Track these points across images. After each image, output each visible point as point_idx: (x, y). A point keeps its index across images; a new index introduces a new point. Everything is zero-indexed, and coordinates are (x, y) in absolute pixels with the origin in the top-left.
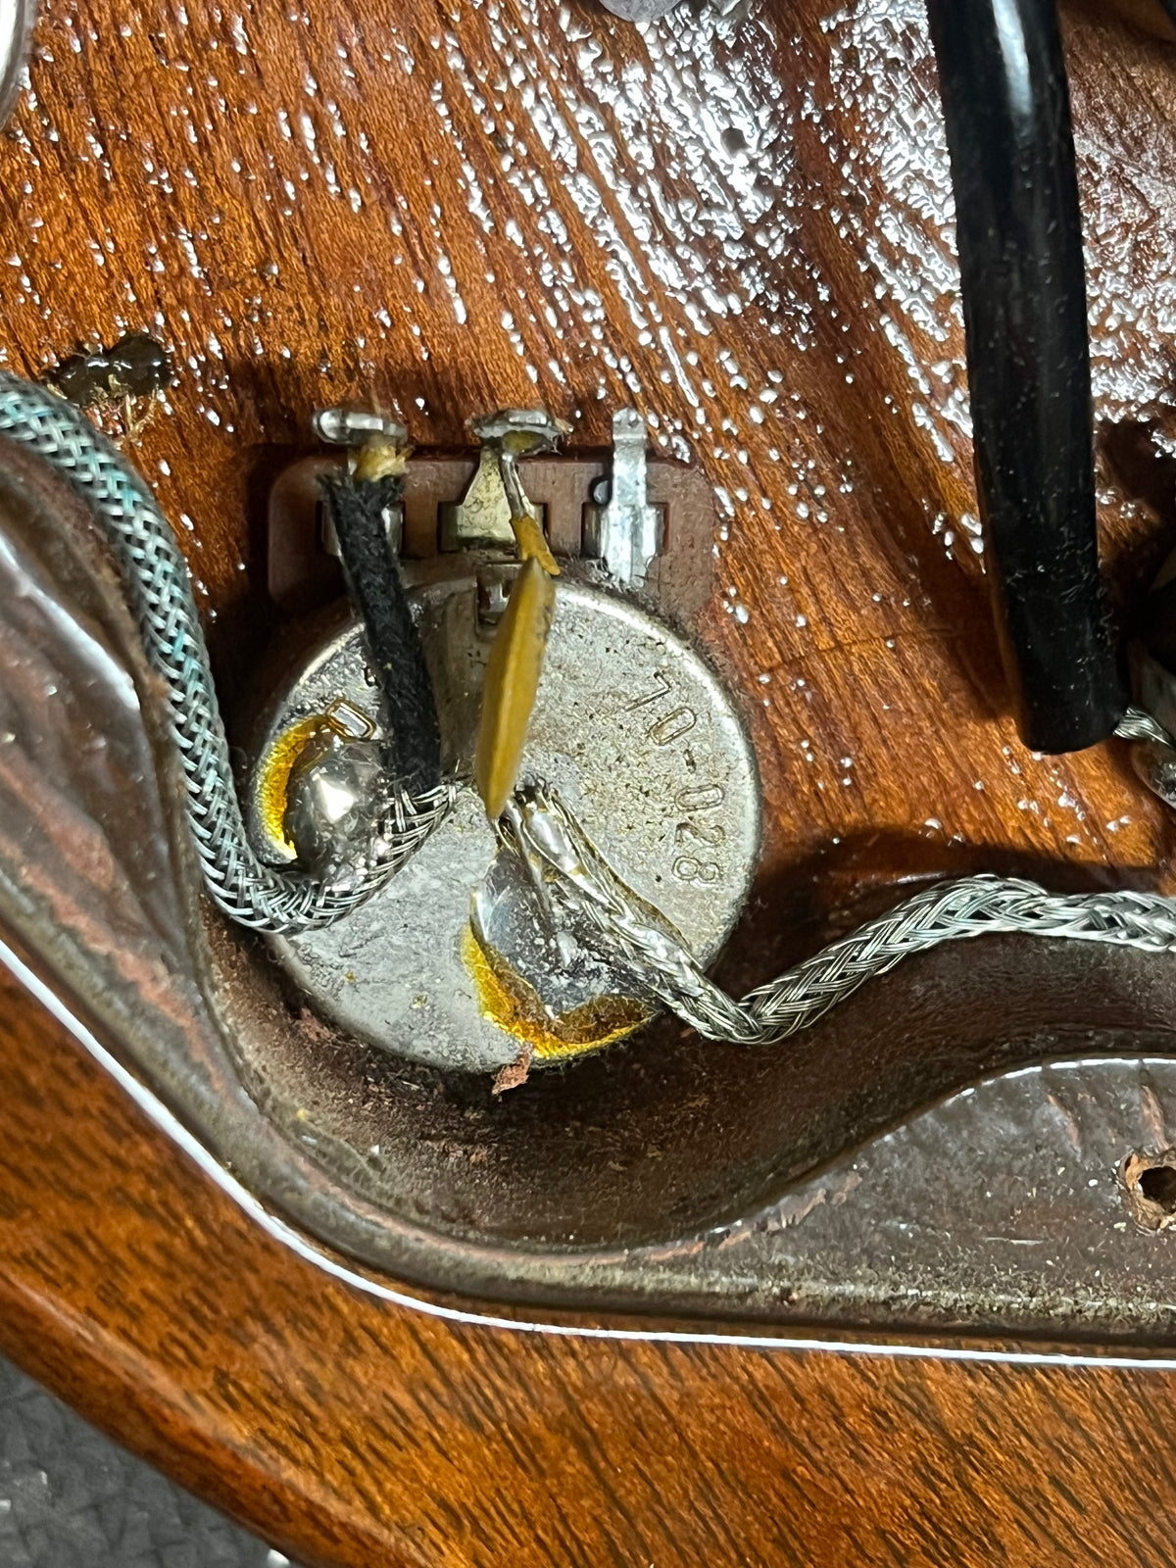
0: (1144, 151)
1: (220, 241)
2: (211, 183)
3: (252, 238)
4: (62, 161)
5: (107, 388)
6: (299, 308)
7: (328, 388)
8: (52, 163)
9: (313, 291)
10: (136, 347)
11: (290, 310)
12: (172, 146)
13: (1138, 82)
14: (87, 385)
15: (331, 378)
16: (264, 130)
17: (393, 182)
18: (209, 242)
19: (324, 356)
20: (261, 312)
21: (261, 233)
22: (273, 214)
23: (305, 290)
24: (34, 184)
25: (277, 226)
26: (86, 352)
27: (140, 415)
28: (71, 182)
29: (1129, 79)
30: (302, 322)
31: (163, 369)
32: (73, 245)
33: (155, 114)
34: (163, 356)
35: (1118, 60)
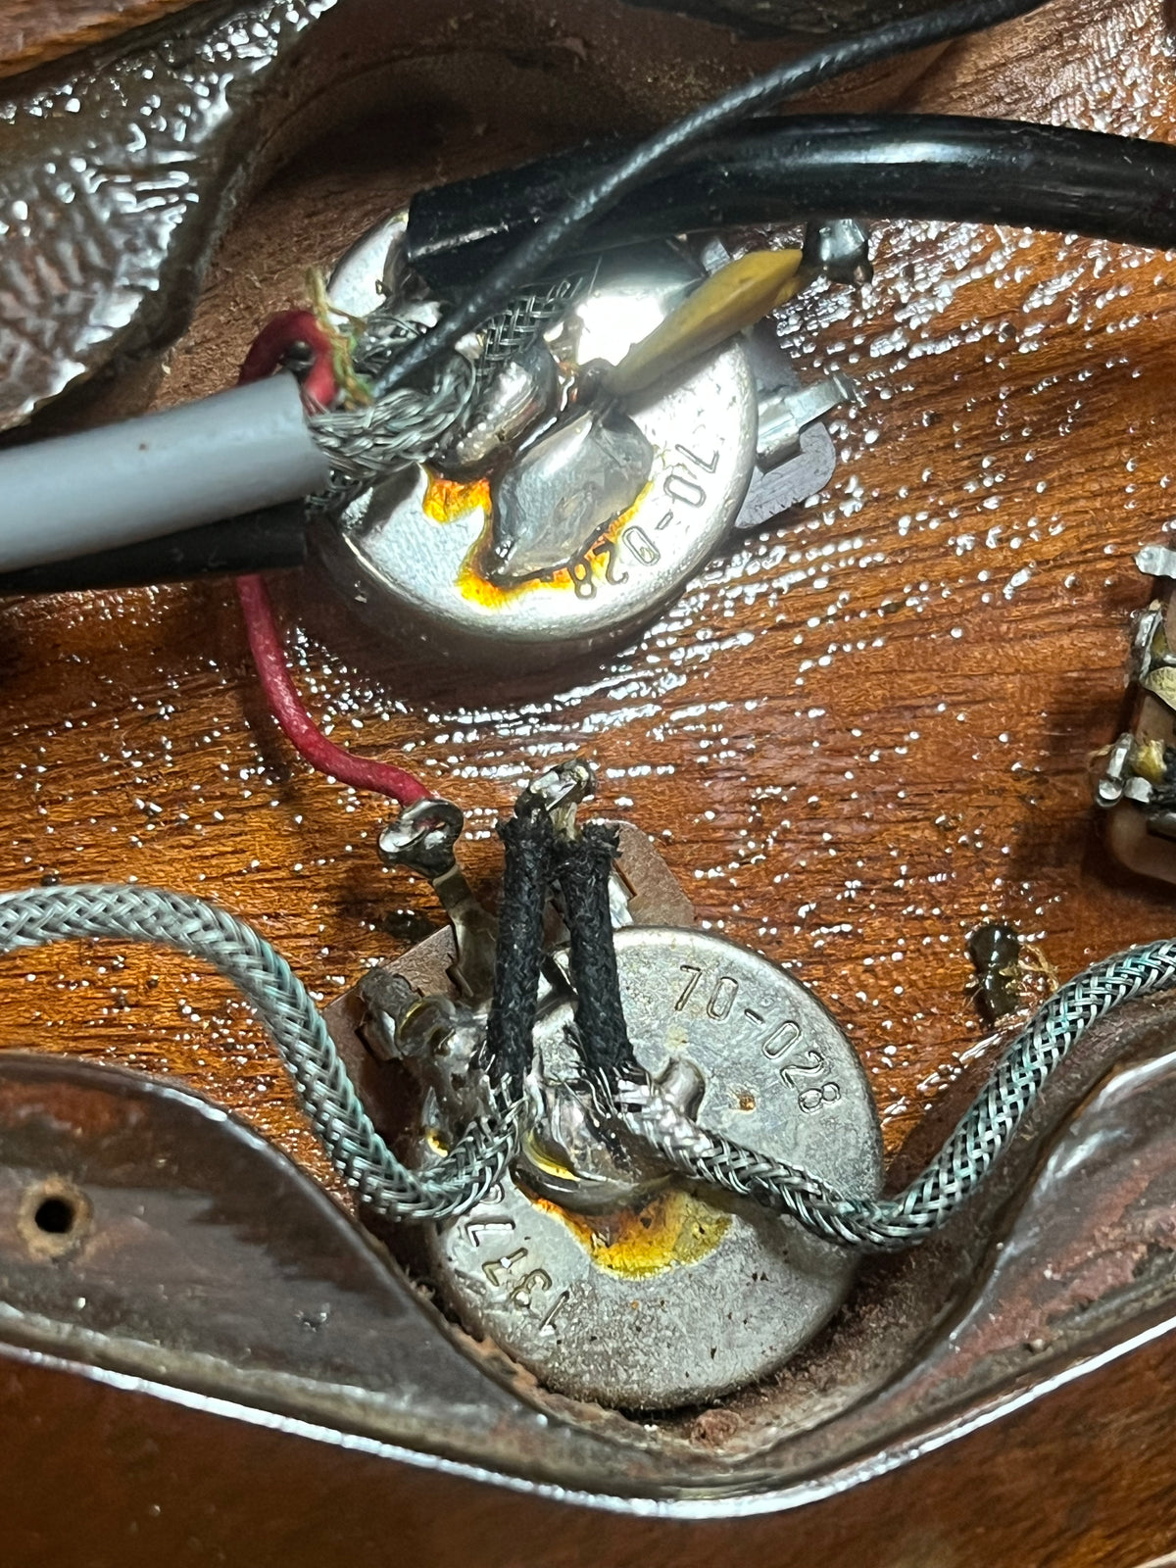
0: (1025, 87)
1: (911, 855)
2: (867, 850)
3: (915, 829)
4: (820, 963)
5: (1008, 979)
6: (979, 807)
7: (1049, 803)
8: (818, 971)
9: (969, 792)
10: (979, 949)
11: (981, 814)
12: (829, 872)
13: (969, 79)
14: (1003, 993)
15: (1042, 797)
16: (833, 795)
17: (899, 703)
18: (911, 865)
19: (1022, 798)
20: (975, 838)
21: (914, 819)
22: (901, 805)
23: (966, 799)
24: (833, 991)
25: (911, 806)
26: (976, 987)
27: (1034, 959)
28: (839, 960)
29: (964, 85)
30: (992, 808)
31: (1005, 931)
32: (888, 973)
33: (802, 877)
34: (990, 928)
35: (949, 90)
